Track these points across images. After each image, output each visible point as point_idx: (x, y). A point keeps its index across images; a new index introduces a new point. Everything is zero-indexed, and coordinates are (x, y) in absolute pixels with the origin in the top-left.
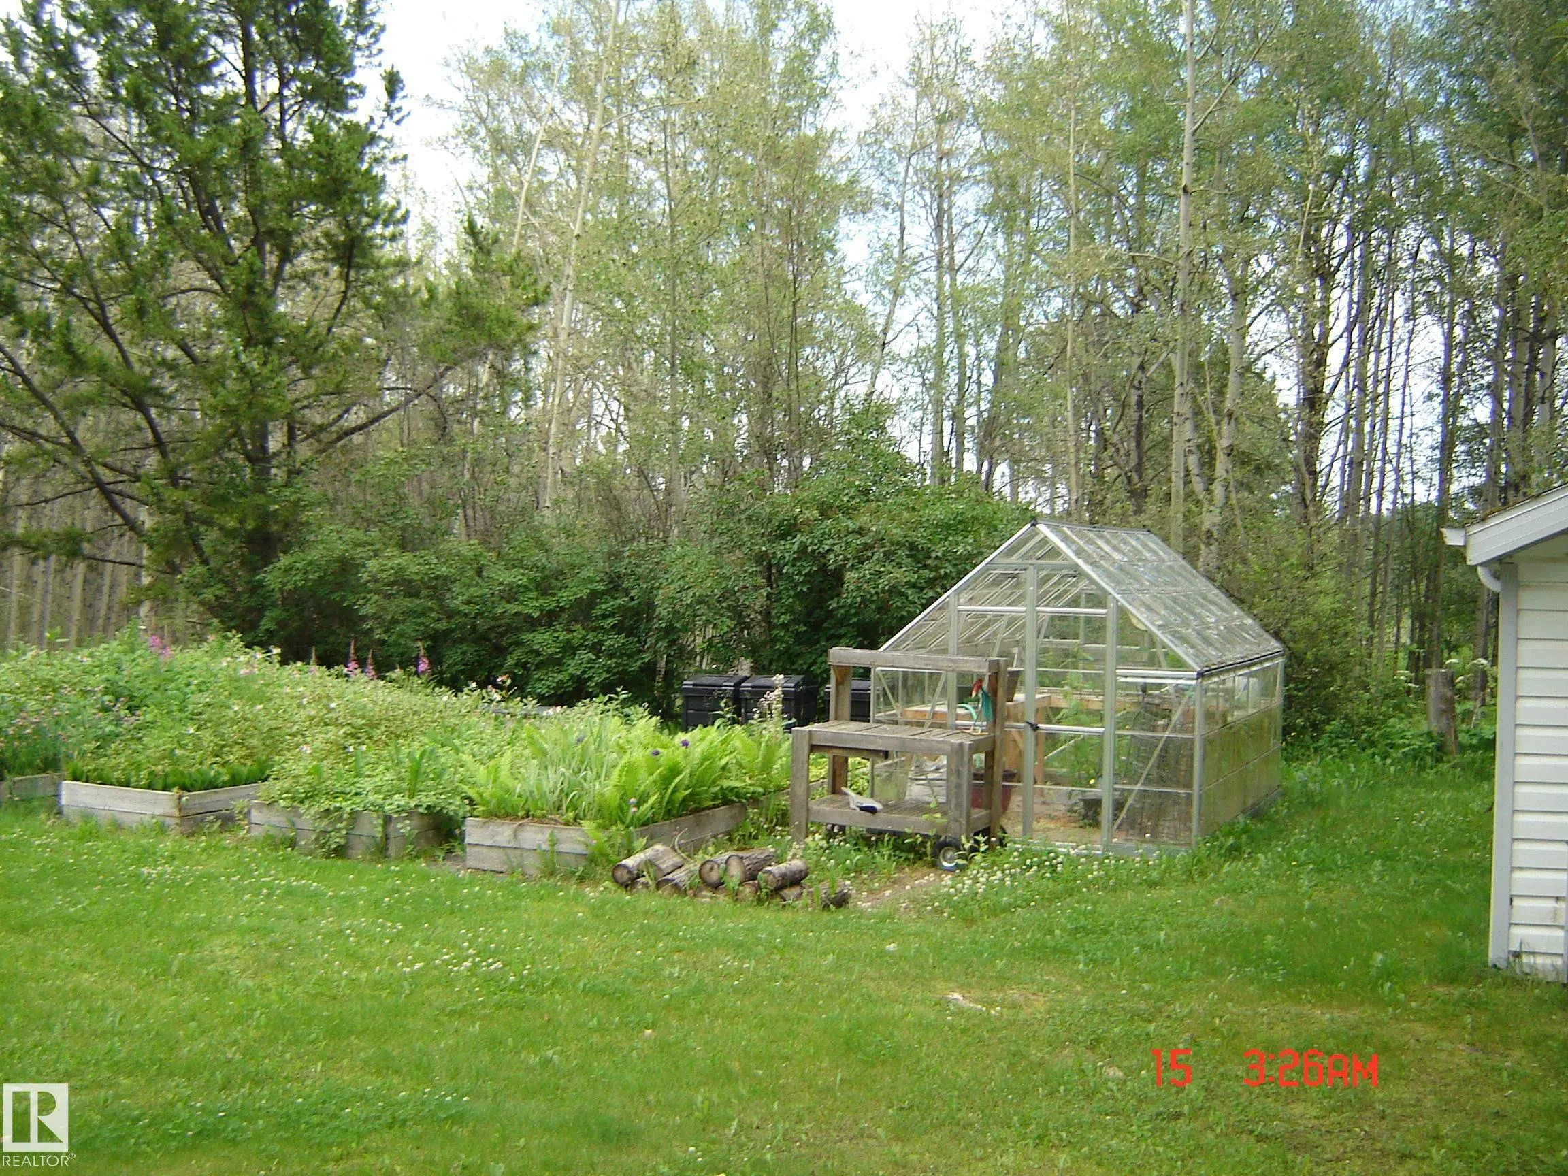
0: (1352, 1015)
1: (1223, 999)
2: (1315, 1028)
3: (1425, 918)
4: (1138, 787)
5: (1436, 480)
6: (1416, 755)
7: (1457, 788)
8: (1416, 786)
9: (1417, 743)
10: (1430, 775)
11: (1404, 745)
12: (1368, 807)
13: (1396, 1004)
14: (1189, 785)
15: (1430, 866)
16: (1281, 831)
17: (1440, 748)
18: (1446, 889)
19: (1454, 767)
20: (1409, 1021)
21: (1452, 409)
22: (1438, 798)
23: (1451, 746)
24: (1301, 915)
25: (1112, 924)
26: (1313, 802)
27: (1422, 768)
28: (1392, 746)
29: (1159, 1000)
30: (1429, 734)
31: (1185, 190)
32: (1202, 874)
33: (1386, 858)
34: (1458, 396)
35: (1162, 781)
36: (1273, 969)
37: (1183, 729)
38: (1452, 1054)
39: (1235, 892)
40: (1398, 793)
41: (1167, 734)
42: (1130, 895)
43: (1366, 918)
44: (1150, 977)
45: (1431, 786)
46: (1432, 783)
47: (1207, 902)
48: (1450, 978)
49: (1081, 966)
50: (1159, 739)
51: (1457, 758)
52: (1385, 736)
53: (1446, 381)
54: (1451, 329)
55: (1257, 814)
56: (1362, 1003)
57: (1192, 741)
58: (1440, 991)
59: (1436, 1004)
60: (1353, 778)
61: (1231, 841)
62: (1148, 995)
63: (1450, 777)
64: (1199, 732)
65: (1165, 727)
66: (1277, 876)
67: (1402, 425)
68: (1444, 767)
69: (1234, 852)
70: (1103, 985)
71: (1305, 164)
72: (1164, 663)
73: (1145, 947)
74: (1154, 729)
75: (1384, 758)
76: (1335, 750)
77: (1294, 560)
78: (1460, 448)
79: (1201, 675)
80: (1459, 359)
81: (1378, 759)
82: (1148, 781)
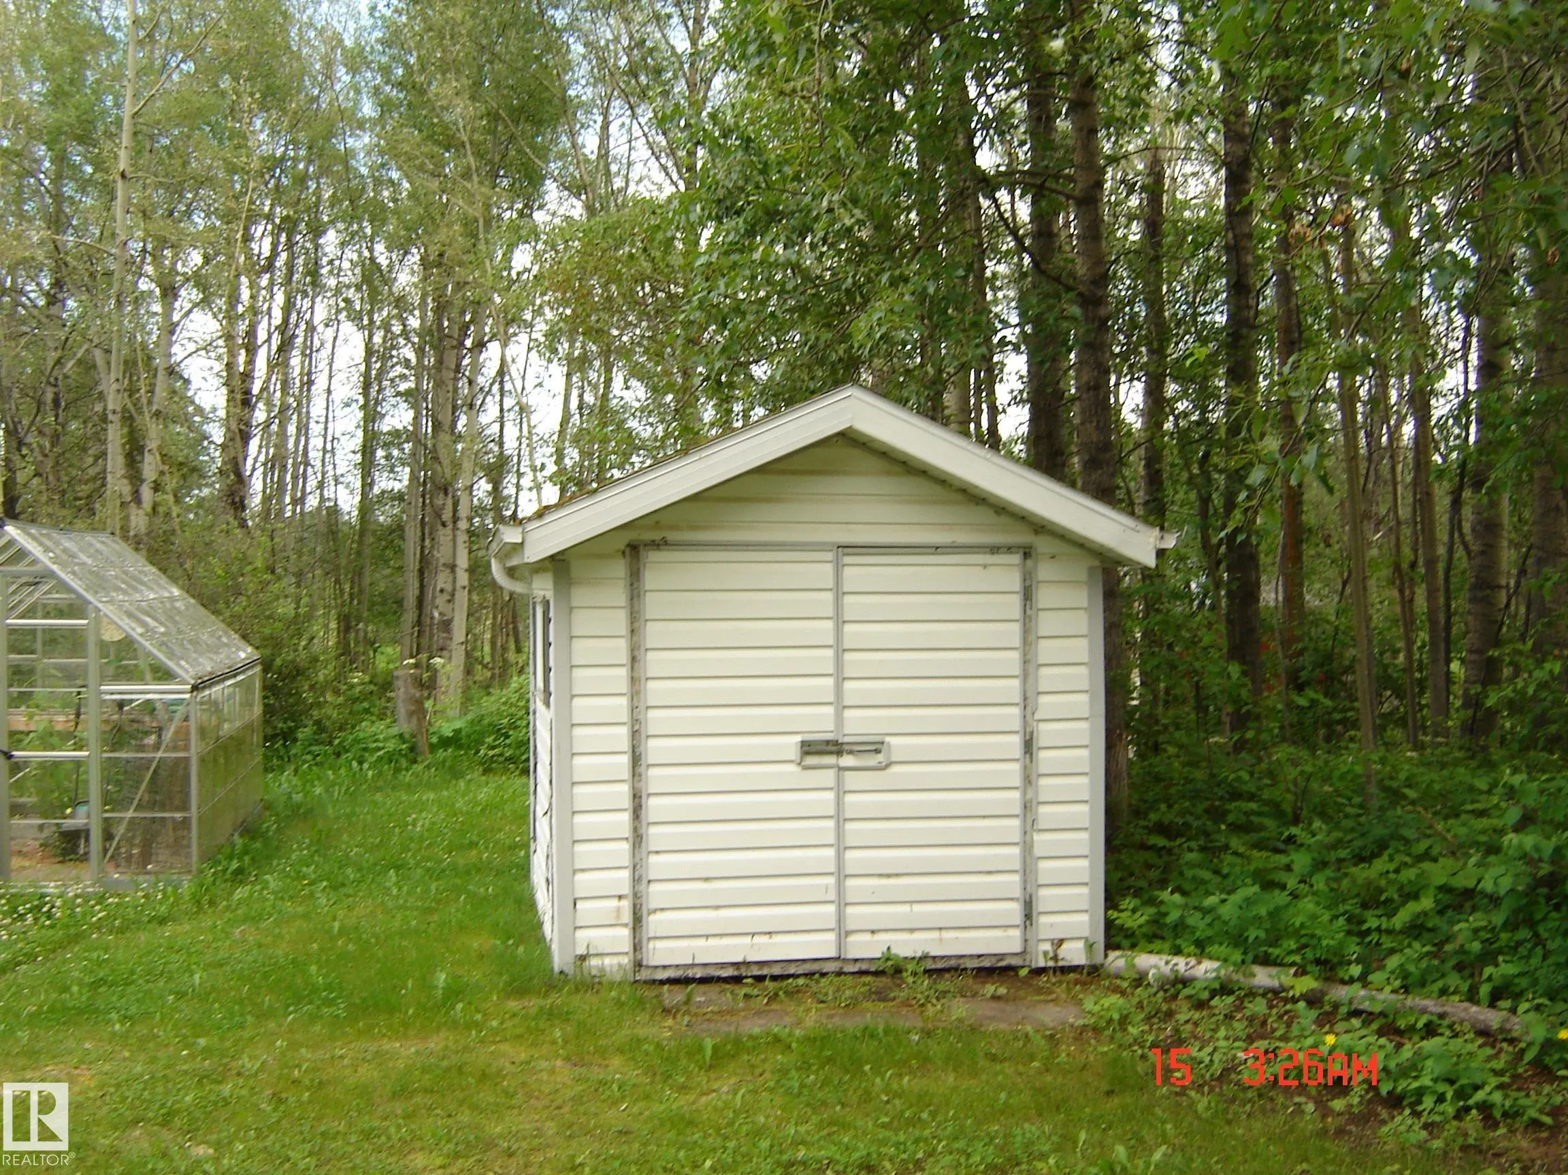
0: (435, 1043)
1: (293, 1046)
2: (401, 1065)
3: (462, 928)
4: (130, 814)
5: (359, 484)
6: (391, 758)
7: (433, 788)
8: (394, 788)
9: (391, 745)
10: (407, 777)
11: (379, 749)
12: (353, 813)
13: (478, 1026)
14: (185, 806)
15: (443, 871)
16: (278, 848)
17: (412, 749)
18: (471, 895)
19: (428, 767)
20: (494, 1042)
21: (371, 414)
22: (419, 799)
23: (423, 745)
24: (333, 939)
25: (133, 972)
26: (300, 814)
27: (397, 770)
28: (365, 749)
29: (223, 1056)
30: (401, 736)
31: (123, 175)
32: (212, 903)
33: (398, 868)
34: (377, 403)
35: (152, 805)
36: (330, 1003)
37: (175, 748)
38: (552, 1071)
39: (255, 919)
40: (378, 797)
41: (160, 754)
42: (143, 937)
43: (403, 934)
44: (199, 1029)
45: (409, 788)
46: (409, 785)
47: (228, 935)
48: (519, 990)
49: (117, 1027)
50: (151, 760)
51: (430, 758)
52: (357, 741)
53: (366, 386)
54: (371, 336)
55: (249, 830)
56: (438, 1029)
57: (187, 759)
58: (513, 1005)
59: (516, 1020)
60: (333, 785)
61: (235, 865)
62: (207, 1052)
63: (426, 777)
64: (196, 749)
65: (157, 747)
66: (291, 898)
67: (326, 429)
68: (418, 768)
69: (239, 876)
70: (151, 1045)
71: (244, 159)
72: (149, 676)
73: (181, 995)
74: (141, 748)
75: (361, 763)
76: (309, 757)
77: (259, 564)
78: (380, 453)
79: (195, 688)
80: (378, 365)
81: (355, 764)
82: (139, 807)
